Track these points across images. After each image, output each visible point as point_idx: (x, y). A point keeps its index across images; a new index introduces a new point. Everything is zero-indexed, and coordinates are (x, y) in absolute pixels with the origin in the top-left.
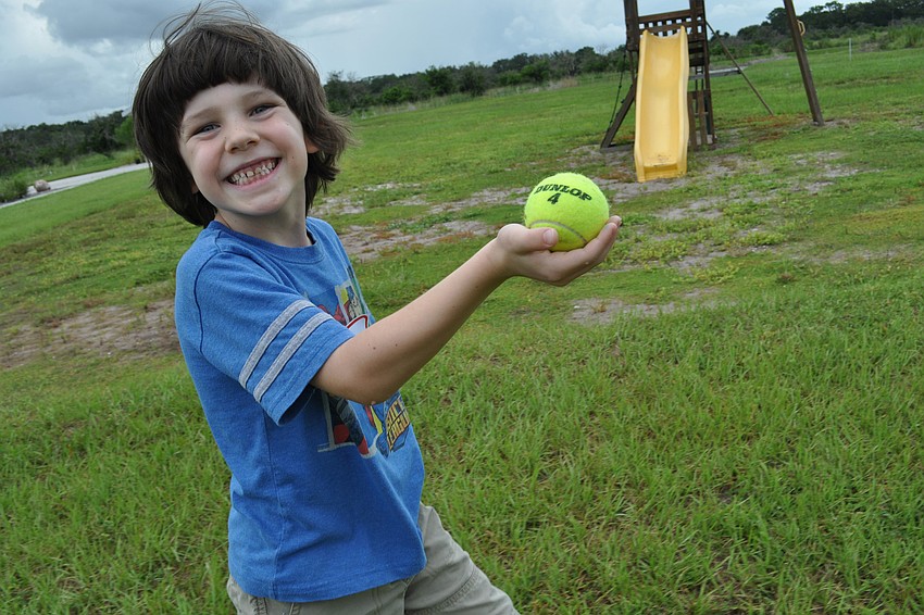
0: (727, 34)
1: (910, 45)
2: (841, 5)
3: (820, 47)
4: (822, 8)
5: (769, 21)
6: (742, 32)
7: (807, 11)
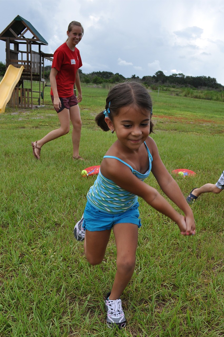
0: (138, 77)
1: (185, 96)
2: (184, 76)
3: (166, 90)
4: (177, 75)
5: (156, 76)
6: (144, 78)
7: (171, 75)
